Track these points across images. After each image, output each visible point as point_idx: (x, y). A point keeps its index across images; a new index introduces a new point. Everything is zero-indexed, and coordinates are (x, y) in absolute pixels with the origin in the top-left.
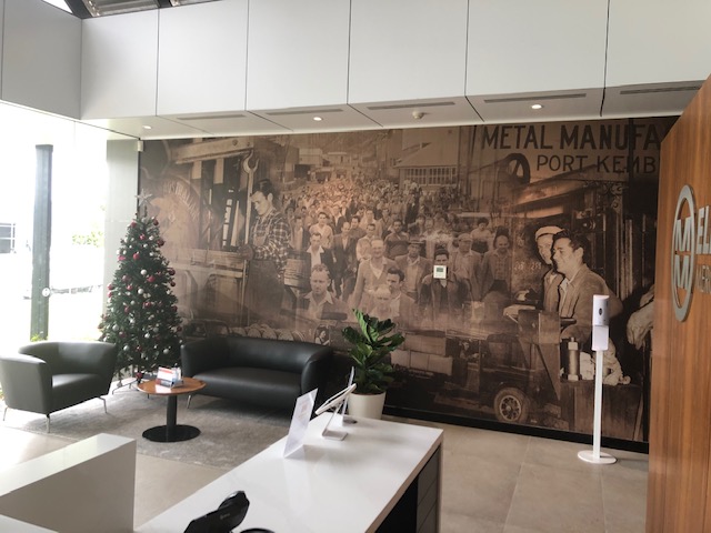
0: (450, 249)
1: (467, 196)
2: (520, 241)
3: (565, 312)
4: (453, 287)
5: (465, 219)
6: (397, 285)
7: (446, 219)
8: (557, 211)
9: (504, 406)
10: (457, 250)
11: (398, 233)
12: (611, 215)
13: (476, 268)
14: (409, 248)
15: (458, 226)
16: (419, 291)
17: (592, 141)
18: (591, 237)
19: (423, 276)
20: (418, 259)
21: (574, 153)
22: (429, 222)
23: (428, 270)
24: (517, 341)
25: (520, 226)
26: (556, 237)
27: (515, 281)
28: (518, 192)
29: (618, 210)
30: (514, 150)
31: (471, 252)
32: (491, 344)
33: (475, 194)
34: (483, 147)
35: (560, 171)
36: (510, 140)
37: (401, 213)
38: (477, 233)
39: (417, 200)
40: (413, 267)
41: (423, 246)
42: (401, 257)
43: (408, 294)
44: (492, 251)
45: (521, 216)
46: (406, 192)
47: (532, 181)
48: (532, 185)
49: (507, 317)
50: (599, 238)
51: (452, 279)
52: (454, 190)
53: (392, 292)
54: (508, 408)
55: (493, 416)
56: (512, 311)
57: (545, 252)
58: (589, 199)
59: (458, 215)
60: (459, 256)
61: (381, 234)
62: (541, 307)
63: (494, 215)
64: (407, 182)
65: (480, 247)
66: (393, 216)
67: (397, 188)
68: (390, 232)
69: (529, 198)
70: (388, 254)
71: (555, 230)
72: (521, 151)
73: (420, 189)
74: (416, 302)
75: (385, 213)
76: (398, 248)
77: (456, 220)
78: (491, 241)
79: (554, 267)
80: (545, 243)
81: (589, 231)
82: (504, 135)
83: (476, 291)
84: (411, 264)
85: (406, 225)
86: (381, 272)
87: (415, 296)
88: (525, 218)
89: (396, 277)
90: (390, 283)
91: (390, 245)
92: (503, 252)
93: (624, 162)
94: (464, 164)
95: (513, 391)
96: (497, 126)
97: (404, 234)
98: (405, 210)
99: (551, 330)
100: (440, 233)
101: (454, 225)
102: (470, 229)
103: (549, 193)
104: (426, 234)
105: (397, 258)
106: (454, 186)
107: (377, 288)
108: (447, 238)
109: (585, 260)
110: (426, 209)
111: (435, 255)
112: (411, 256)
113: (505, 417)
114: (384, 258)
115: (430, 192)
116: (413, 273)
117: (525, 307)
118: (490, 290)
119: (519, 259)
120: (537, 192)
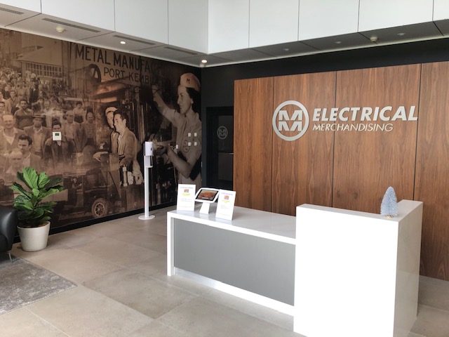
0: (61, 121)
1: (70, 86)
2: (99, 115)
3: (120, 153)
4: (65, 146)
5: (69, 101)
6: (27, 147)
7: (58, 101)
8: (114, 99)
9: (97, 209)
10: (66, 121)
11: (24, 109)
12: (135, 102)
13: (77, 132)
14: (34, 121)
15: (66, 106)
16: (44, 150)
17: (126, 64)
18: (128, 114)
19: (46, 140)
20: (41, 128)
21: (120, 69)
22: (47, 103)
23: (49, 135)
24: (101, 172)
25: (98, 107)
26: (115, 113)
27: (98, 138)
28: (96, 87)
29: (138, 100)
30: (92, 62)
31: (74, 123)
32: (89, 177)
33: (74, 87)
34: (76, 57)
35: (114, 78)
36: (90, 56)
37: (25, 95)
38: (77, 111)
39: (37, 87)
40: (38, 134)
41: (44, 119)
42: (29, 127)
43: (36, 153)
44: (85, 122)
45: (98, 101)
46: (28, 80)
47: (102, 81)
48: (103, 84)
49: (95, 159)
50: (131, 114)
51: (64, 140)
52: (62, 82)
53: (23, 153)
54: (99, 209)
55: (92, 217)
56: (97, 155)
57: (110, 122)
58: (127, 94)
59: (65, 99)
60: (67, 126)
61: (10, 109)
62: (110, 151)
63: (85, 100)
64: (28, 72)
65: (79, 119)
66: (19, 97)
67: (21, 76)
68: (18, 109)
69: (101, 91)
70: (18, 125)
71: (114, 109)
72: (96, 63)
73: (39, 79)
74: (42, 158)
76: (25, 121)
77: (64, 102)
78: (84, 115)
79: (115, 130)
80: (110, 116)
81: (127, 110)
82: (87, 52)
83: (78, 146)
84: (36, 132)
85: (30, 104)
86: (13, 139)
87: (41, 153)
88: (100, 103)
89: (25, 142)
90: (21, 147)
91: (19, 118)
92: (91, 122)
93: (138, 76)
94: (66, 66)
95: (100, 200)
96: (83, 46)
97: (29, 110)
98: (29, 93)
99: (115, 163)
100: (55, 110)
101: (63, 105)
102: (72, 108)
103: (110, 89)
104: (45, 110)
105: (26, 128)
106: (61, 79)
108: (59, 114)
109: (127, 125)
110: (44, 93)
111: (53, 125)
112: (36, 127)
113: (98, 215)
114: (15, 129)
115: (45, 82)
116: (38, 138)
117: (103, 153)
118: (86, 145)
119: (99, 126)
120: (105, 88)
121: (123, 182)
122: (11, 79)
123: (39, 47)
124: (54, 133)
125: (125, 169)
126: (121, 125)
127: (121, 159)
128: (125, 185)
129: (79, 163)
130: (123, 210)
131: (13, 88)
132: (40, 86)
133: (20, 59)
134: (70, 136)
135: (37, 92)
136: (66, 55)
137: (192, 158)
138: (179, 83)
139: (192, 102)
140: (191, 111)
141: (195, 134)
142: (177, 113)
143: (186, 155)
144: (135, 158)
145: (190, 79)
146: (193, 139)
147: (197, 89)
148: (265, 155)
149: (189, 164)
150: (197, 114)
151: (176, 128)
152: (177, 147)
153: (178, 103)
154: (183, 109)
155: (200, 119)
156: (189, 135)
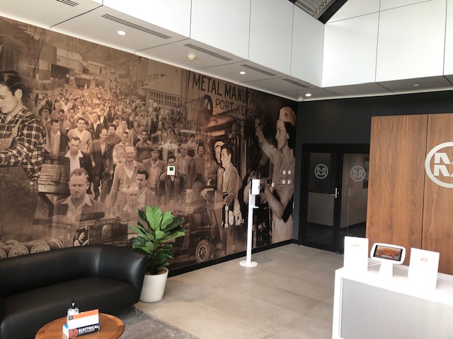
0: (176, 154)
1: (185, 118)
2: (208, 150)
3: (224, 190)
4: (177, 181)
5: (184, 133)
6: (144, 182)
7: (174, 133)
8: (222, 133)
9: (200, 252)
10: (180, 155)
11: (145, 141)
12: (240, 136)
13: (189, 166)
14: (152, 153)
15: (181, 139)
16: (158, 186)
17: (235, 95)
18: (234, 149)
19: (161, 175)
20: (158, 162)
21: (229, 100)
22: (165, 134)
23: (164, 170)
24: (206, 211)
25: (209, 140)
26: (222, 148)
28: (208, 120)
29: (242, 134)
30: (206, 93)
31: (187, 157)
32: (195, 215)
33: (189, 118)
34: (193, 87)
35: (224, 110)
36: (205, 86)
37: (147, 125)
38: (191, 144)
39: (157, 116)
40: (155, 167)
41: (161, 152)
42: (147, 160)
43: (151, 189)
44: (197, 156)
45: (209, 134)
46: (151, 109)
47: (214, 113)
48: (213, 116)
49: (202, 196)
50: (236, 149)
51: (177, 175)
52: (179, 113)
53: (140, 188)
54: (202, 252)
55: (195, 261)
56: (205, 192)
57: (218, 156)
58: (233, 127)
59: (181, 131)
60: (181, 160)
61: (132, 141)
62: (216, 188)
63: (198, 133)
64: (151, 101)
65: (191, 153)
66: (142, 127)
67: (144, 105)
68: (139, 140)
69: (212, 124)
70: (138, 159)
71: (221, 143)
72: (209, 94)
73: (159, 109)
74: (156, 194)
75: (135, 124)
76: (145, 153)
77: (180, 134)
78: (196, 148)
79: (220, 165)
80: (218, 150)
81: (233, 145)
82: (203, 82)
83: (189, 182)
84: (153, 165)
85: (150, 135)
86: (132, 173)
87: (155, 189)
88: (211, 136)
89: (142, 176)
90: (139, 182)
91: (139, 150)
92: (201, 156)
93: (244, 109)
94: (184, 96)
95: (204, 242)
96: (200, 75)
97: (149, 142)
98: (150, 124)
99: (219, 201)
100: (171, 142)
101: (178, 137)
102: (186, 141)
103: (221, 122)
104: (163, 143)
105: (144, 161)
106: (179, 109)
107: (129, 187)
108: (175, 147)
109: (232, 161)
110: (163, 124)
111: (168, 159)
112: (154, 160)
113: (200, 259)
114: (135, 162)
115: (165, 112)
116: (154, 172)
117: (209, 190)
118: (196, 180)
119: (208, 161)
120: (216, 120)
121: (224, 223)
122: (136, 107)
123: (162, 75)
124: (169, 167)
125: (227, 208)
126: (226, 160)
127: (224, 197)
128: (226, 225)
129: (188, 200)
130: (222, 254)
131: (137, 118)
132: (160, 117)
133: (145, 87)
134: (183, 171)
135: (157, 122)
136: (184, 84)
137: (285, 198)
138: (278, 118)
139: (288, 138)
140: (287, 147)
141: (289, 172)
142: (275, 149)
143: (280, 194)
144: (237, 196)
145: (288, 113)
146: (287, 177)
147: (293, 124)
148: (413, 203)
149: (282, 204)
150: (292, 150)
151: (273, 165)
152: (273, 184)
153: (276, 137)
154: (280, 145)
155: (294, 155)
156: (284, 172)
